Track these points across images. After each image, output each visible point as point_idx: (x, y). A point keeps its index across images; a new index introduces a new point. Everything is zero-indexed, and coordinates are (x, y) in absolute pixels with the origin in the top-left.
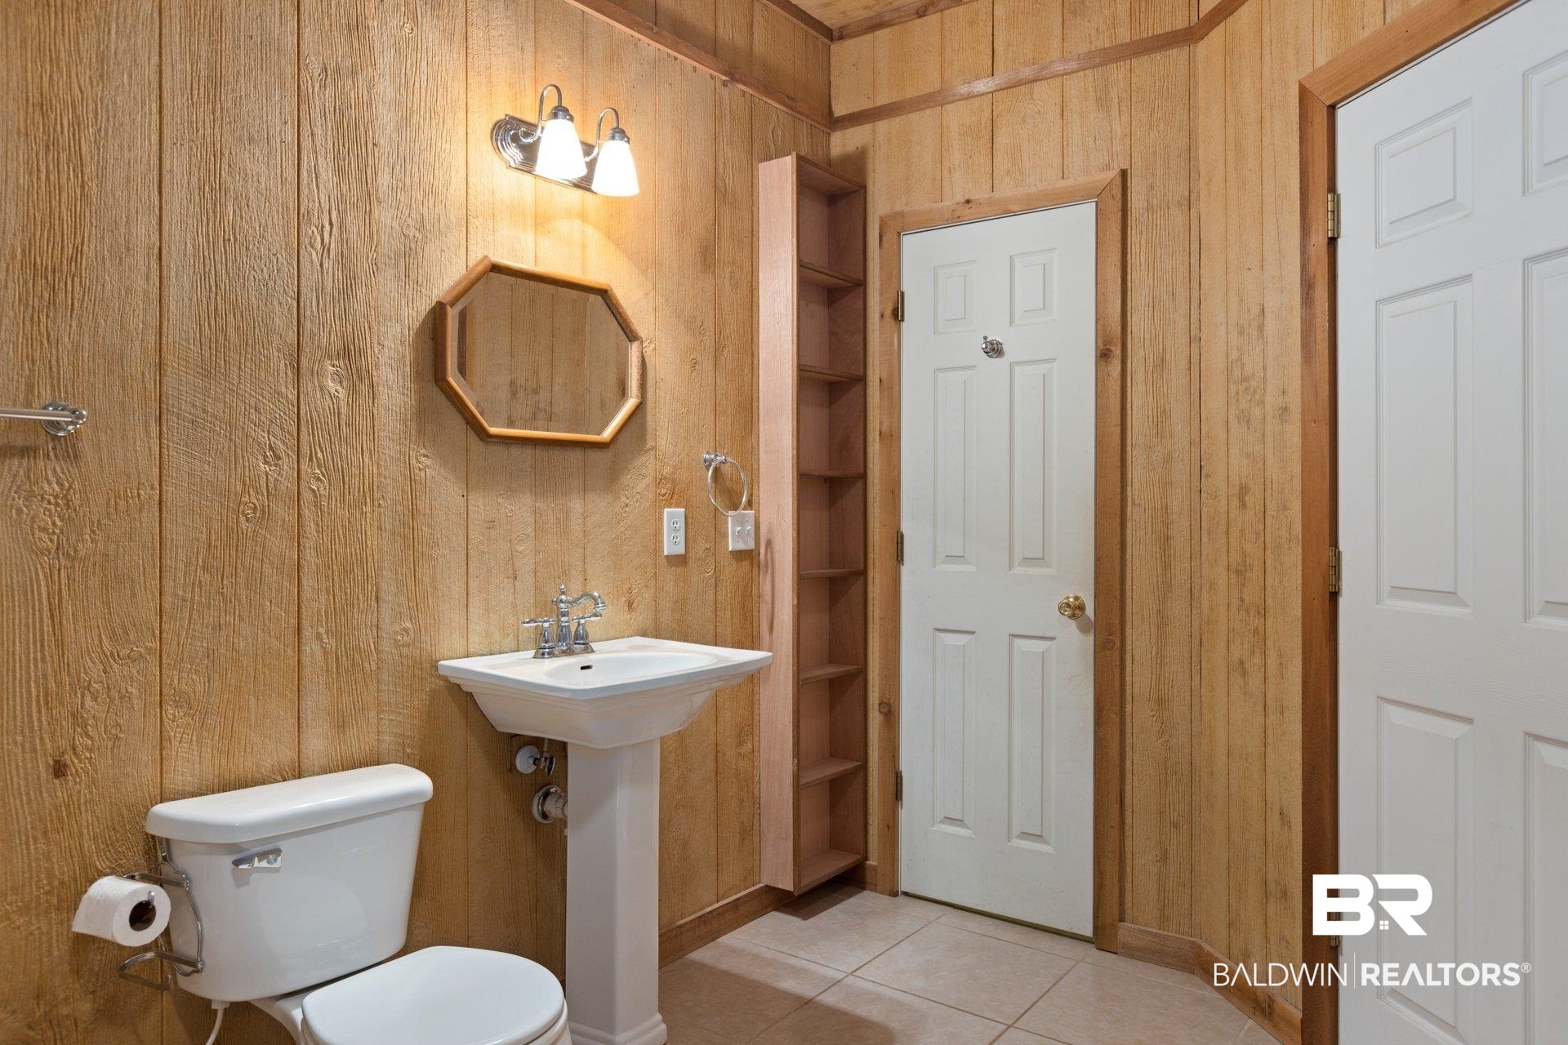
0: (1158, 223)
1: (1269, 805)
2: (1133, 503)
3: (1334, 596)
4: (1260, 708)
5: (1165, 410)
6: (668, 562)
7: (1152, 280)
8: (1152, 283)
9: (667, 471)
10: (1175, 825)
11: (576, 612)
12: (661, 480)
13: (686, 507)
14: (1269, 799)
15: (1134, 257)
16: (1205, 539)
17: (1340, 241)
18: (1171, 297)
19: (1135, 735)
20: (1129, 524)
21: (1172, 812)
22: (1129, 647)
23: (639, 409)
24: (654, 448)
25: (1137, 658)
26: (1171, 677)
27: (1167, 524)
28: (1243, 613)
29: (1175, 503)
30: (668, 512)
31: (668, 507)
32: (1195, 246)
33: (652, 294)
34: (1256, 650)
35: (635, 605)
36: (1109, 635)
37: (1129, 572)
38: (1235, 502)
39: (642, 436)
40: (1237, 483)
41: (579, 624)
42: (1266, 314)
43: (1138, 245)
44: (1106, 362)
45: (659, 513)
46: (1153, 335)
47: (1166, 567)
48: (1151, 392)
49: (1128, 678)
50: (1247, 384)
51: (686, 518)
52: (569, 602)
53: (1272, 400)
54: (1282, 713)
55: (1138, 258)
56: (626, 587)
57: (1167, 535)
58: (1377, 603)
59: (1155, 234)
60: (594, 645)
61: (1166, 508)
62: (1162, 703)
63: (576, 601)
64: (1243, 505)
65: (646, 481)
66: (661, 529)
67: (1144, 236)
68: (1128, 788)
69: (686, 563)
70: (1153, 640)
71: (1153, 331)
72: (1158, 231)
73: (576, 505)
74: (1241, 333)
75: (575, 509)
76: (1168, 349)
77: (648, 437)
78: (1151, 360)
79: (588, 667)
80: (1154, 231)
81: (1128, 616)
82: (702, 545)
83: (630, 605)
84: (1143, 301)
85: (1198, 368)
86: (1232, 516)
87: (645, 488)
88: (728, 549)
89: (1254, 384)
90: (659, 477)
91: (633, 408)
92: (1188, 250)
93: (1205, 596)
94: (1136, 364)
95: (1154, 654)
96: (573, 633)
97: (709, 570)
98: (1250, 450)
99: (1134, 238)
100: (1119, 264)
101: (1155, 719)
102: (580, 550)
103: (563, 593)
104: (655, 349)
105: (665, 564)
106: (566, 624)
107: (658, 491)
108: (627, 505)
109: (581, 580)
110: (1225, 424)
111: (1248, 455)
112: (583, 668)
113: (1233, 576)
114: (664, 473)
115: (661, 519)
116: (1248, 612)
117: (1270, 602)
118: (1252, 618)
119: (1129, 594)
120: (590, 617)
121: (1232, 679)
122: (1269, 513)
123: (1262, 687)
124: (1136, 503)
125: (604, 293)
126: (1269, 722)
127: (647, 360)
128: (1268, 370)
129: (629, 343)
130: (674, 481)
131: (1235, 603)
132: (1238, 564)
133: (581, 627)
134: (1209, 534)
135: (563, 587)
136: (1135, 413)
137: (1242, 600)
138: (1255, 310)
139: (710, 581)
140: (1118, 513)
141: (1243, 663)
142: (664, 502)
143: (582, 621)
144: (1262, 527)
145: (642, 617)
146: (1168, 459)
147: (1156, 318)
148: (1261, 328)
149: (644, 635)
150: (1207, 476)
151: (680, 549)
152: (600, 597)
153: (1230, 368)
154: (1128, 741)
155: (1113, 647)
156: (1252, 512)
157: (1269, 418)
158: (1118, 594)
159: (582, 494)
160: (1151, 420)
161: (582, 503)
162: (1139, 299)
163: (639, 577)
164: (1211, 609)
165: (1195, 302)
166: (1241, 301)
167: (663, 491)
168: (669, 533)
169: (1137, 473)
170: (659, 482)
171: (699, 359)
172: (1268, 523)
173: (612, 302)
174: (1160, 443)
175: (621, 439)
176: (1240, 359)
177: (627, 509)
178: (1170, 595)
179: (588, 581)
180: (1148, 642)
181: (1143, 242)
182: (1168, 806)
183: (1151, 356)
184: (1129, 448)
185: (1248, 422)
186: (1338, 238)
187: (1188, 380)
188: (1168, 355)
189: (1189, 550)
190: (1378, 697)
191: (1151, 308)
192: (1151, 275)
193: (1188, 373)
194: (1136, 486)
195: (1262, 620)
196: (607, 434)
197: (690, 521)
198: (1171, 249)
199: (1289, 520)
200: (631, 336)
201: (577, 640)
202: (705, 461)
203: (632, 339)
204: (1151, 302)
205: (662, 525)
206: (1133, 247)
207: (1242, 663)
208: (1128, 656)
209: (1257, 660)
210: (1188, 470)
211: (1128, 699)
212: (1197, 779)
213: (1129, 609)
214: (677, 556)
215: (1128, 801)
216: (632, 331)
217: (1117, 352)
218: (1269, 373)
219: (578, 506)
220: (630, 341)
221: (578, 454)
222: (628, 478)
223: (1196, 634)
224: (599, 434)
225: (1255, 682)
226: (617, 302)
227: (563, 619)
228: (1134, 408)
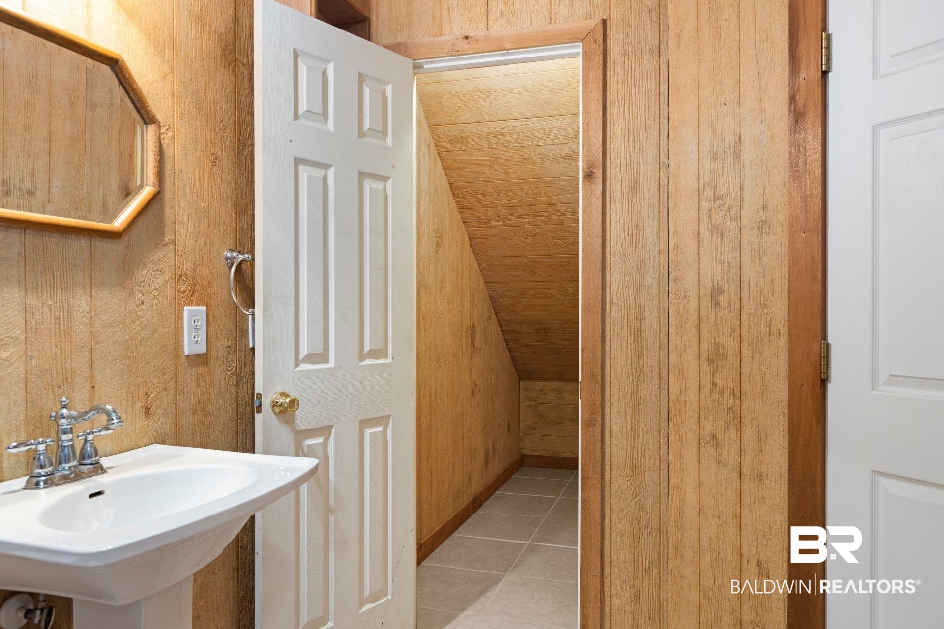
0: (633, 67)
1: (745, 557)
2: (611, 302)
3: (824, 382)
4: (736, 475)
5: (638, 224)
6: (188, 362)
7: (627, 114)
8: (627, 117)
9: (187, 267)
10: (647, 570)
11: (82, 427)
12: (181, 276)
13: (207, 305)
14: (745, 552)
15: (612, 94)
16: (672, 331)
17: (830, 75)
18: (644, 129)
19: (612, 497)
20: (608, 320)
21: (643, 559)
22: (607, 424)
23: (156, 198)
24: (173, 242)
25: (614, 432)
26: (643, 447)
27: (640, 320)
28: (716, 396)
29: (647, 302)
30: (189, 311)
31: (188, 304)
32: (664, 88)
33: (169, 78)
34: (731, 427)
35: (152, 410)
36: (592, 414)
37: (608, 360)
38: (706, 302)
39: (159, 229)
40: (709, 285)
41: (86, 441)
42: (742, 142)
43: (616, 85)
44: (589, 182)
45: (179, 311)
46: (629, 161)
47: (639, 356)
48: (627, 208)
49: (607, 450)
50: (721, 202)
51: (207, 316)
52: (73, 418)
53: (749, 214)
54: (760, 480)
55: (616, 95)
56: (142, 391)
57: (641, 329)
58: (873, 390)
59: (630, 75)
60: (105, 462)
61: (639, 306)
62: (635, 469)
63: (82, 416)
64: (716, 304)
65: (164, 277)
66: (181, 327)
67: (621, 77)
68: (607, 542)
69: (207, 362)
70: (628, 418)
71: (629, 158)
72: (633, 73)
73: (81, 302)
74: (715, 158)
75: (79, 306)
76: (641, 174)
77: (167, 230)
78: (627, 182)
79: (99, 493)
80: (630, 73)
81: (607, 397)
82: (223, 343)
83: (147, 411)
84: (620, 132)
85: (666, 190)
86: (703, 313)
87: (164, 285)
88: (248, 346)
89: (728, 201)
90: (178, 272)
91: (149, 197)
92: (658, 91)
93: (673, 380)
94: (613, 185)
95: (629, 427)
96: (78, 453)
97: (230, 368)
98: (724, 257)
99: (612, 78)
100: (601, 99)
101: (629, 483)
102: (87, 354)
103: (64, 407)
104: (173, 137)
105: (186, 364)
106: (71, 443)
107: (178, 288)
108: (143, 303)
109: (88, 386)
110: (697, 236)
111: (721, 263)
112: (92, 496)
113: (705, 365)
114: (184, 269)
115: (181, 318)
116: (721, 393)
117: (746, 386)
118: (725, 399)
119: (607, 378)
120: (100, 431)
121: (702, 449)
122: (746, 311)
123: (737, 457)
124: (614, 302)
125: (113, 63)
126: (744, 487)
127: (165, 147)
128: (746, 189)
129: (145, 126)
130: (194, 278)
131: (706, 386)
132: (710, 354)
133: (89, 444)
134: (678, 328)
135: (64, 399)
136: (613, 226)
137: (715, 384)
138: (730, 139)
139: (231, 379)
140: (600, 311)
141: (716, 437)
142: (184, 299)
143: (90, 437)
144: (737, 323)
145: (160, 422)
146: (641, 265)
147: (631, 147)
148: (737, 155)
149: (163, 442)
150: (675, 280)
151: (202, 349)
152: (114, 411)
153: (701, 189)
154: (607, 502)
155: (595, 424)
156: (727, 311)
157: (746, 230)
158: (600, 380)
159: (88, 288)
160: (626, 232)
161: (89, 299)
162: (616, 129)
163: (155, 381)
164: (680, 391)
165: (664, 134)
166: (714, 131)
167: (183, 288)
168: (190, 334)
169: (614, 278)
170: (179, 278)
171: (219, 154)
172: (745, 319)
173: (124, 76)
174: (634, 252)
175: (135, 230)
176: (713, 180)
177: (143, 307)
178: (642, 379)
179: (96, 389)
180: (623, 419)
181: (620, 82)
182: (640, 554)
183: (627, 179)
184: (608, 256)
185: (722, 234)
186: (829, 72)
187: (658, 199)
188: (641, 179)
189: (658, 342)
190: (873, 471)
191: (627, 138)
192: (627, 110)
193: (658, 194)
194: (614, 288)
195: (738, 402)
196: (119, 223)
197: (211, 319)
198: (644, 89)
199: (769, 318)
200: (147, 118)
201: (83, 459)
202: (226, 259)
203: (147, 121)
204: (627, 133)
205: (182, 324)
206: (612, 86)
207: (714, 437)
208: (607, 431)
209: (732, 434)
210: (658, 275)
211: (607, 467)
212: (665, 532)
213: (607, 392)
214: (198, 355)
215: (607, 553)
216: (148, 112)
217: (599, 174)
218: (746, 192)
219: (83, 303)
220: (146, 123)
221: (83, 243)
222: (143, 274)
223: (664, 411)
224: (110, 221)
225: (729, 453)
226: (131, 76)
227: (64, 437)
228: (613, 222)
